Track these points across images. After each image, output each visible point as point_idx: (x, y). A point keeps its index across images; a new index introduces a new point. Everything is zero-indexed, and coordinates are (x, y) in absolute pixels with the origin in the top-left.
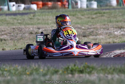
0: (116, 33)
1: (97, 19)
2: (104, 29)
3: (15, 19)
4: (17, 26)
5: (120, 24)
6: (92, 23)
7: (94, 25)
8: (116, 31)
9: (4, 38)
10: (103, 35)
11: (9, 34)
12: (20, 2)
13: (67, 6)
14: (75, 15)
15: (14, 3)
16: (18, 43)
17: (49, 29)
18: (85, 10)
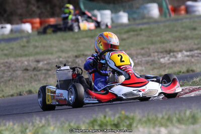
0: (162, 60)
1: (130, 41)
2: (143, 55)
4: (2, 59)
5: (168, 46)
8: (162, 58)
10: (143, 65)
12: (3, 22)
14: (94, 36)
16: (6, 87)
17: (54, 61)
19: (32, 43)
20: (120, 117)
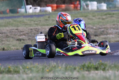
1: (107, 20)
2: (114, 28)
3: (32, 20)
4: (34, 26)
6: (103, 23)
7: (104, 25)
9: (23, 38)
10: (113, 34)
11: (27, 34)
12: (36, 5)
13: (79, 8)
14: (87, 16)
15: (31, 6)
18: (96, 11)
19: (51, 18)
20: (99, 64)
